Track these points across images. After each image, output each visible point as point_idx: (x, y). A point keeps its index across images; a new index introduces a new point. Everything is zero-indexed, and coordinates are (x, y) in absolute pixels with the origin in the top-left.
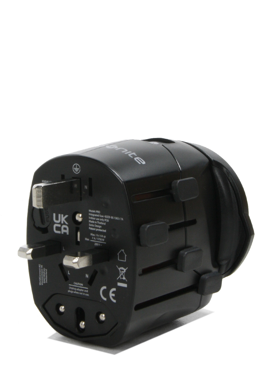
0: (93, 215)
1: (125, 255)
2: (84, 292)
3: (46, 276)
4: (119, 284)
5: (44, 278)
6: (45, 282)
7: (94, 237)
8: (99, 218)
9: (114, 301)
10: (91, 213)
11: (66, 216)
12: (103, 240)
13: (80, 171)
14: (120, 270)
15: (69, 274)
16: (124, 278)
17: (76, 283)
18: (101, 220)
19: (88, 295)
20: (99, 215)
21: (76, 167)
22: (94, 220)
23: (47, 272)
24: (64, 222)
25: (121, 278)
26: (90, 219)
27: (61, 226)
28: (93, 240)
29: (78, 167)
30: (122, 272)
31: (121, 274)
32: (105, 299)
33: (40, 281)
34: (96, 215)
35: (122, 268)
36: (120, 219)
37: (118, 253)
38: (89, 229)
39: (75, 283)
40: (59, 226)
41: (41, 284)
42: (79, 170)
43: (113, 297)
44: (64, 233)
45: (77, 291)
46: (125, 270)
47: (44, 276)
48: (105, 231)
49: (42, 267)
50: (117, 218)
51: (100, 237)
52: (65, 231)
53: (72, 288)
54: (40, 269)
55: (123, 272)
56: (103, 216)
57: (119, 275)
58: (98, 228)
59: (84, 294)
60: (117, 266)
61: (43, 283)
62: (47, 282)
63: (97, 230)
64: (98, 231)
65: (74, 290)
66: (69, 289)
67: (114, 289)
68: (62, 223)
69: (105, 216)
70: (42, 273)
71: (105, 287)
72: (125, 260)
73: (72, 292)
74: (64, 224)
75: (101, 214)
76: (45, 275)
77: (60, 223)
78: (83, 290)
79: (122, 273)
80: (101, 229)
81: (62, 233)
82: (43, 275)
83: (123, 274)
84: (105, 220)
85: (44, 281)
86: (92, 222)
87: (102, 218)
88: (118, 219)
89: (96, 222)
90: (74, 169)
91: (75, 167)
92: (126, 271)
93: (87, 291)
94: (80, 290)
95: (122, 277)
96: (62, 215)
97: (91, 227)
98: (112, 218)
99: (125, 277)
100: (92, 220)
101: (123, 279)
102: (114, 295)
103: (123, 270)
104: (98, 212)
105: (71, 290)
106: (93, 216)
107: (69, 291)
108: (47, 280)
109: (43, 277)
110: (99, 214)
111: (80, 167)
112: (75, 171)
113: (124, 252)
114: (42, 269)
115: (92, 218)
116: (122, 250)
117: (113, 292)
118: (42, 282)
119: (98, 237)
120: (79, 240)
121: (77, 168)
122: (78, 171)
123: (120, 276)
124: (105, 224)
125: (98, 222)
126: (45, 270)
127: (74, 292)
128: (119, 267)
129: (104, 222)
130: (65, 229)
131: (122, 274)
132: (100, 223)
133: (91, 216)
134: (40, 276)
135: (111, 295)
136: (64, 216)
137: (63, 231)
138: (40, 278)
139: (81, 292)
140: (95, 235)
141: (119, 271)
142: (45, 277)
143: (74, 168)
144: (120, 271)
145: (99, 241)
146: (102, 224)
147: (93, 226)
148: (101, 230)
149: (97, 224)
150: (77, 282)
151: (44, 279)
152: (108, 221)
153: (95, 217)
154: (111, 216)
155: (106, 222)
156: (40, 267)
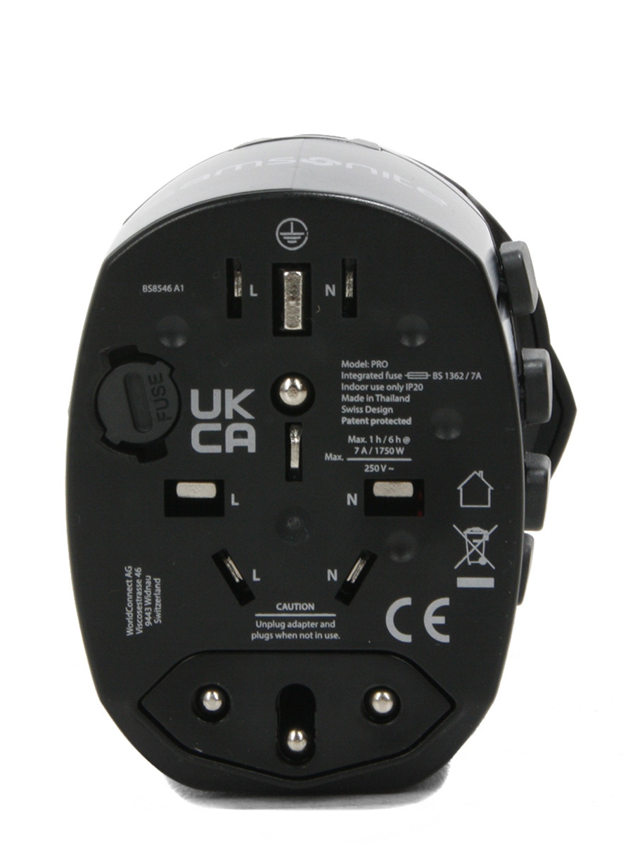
0: (360, 377)
1: (487, 487)
2: (319, 629)
3: (158, 601)
4: (463, 582)
5: (147, 609)
6: (152, 621)
7: (361, 445)
8: (385, 382)
9: (445, 639)
10: (347, 370)
11: (247, 393)
12: (400, 451)
13: (306, 239)
14: (465, 537)
15: (255, 579)
16: (483, 561)
17: (285, 606)
18: (390, 388)
19: (336, 636)
20: (382, 374)
21: (289, 230)
22: (362, 393)
23: (162, 586)
24: (235, 413)
25: (470, 563)
26: (346, 392)
27: (224, 428)
28: (359, 455)
29: (298, 228)
30: (475, 541)
31: (471, 548)
32: (407, 638)
33: (130, 622)
34: (368, 376)
35: (476, 530)
36: (471, 375)
37: (458, 485)
38: (343, 422)
39: (281, 607)
40: (217, 427)
41: (135, 631)
42: (303, 237)
43: (437, 627)
44: (235, 448)
45: (288, 630)
46: (486, 535)
47: (148, 602)
48: (409, 421)
49: (138, 575)
50: (455, 376)
51: (387, 444)
52: (241, 442)
53: (269, 625)
54: (128, 581)
55: (479, 542)
56: (400, 376)
57: (465, 553)
58: (380, 416)
59: (318, 636)
60: (454, 526)
61: (145, 628)
62: (158, 620)
63: (374, 422)
64: (378, 427)
65: (274, 631)
66: (255, 630)
67: (445, 601)
68: (229, 415)
69: (408, 375)
70: (139, 593)
71: (407, 601)
73: (267, 637)
74: (238, 418)
75: (392, 369)
76: (153, 598)
77: (221, 419)
78: (314, 625)
79: (475, 544)
80: (390, 416)
81: (229, 449)
82: (143, 600)
83: (480, 548)
84: (409, 386)
85: (148, 619)
86: (352, 399)
87: (394, 382)
88: (461, 378)
89: (370, 398)
90: (281, 237)
91: (286, 228)
92: (491, 536)
93: (333, 625)
94: (302, 625)
95: (475, 556)
96: (229, 392)
97: (349, 415)
98: (437, 376)
99: (486, 556)
100: (353, 393)
101: (476, 565)
102: (441, 620)
103: (480, 537)
104: (379, 364)
105: (263, 630)
106: (360, 379)
107: (254, 636)
108: (159, 616)
109: (144, 607)
110: (385, 370)
111: (306, 229)
112: (285, 242)
113: (484, 477)
114: (139, 582)
115: (353, 387)
116: (475, 472)
117: (438, 612)
118: (140, 624)
119: (379, 445)
120: (295, 464)
121: (295, 230)
122: (299, 242)
123: (467, 556)
124: (407, 399)
125: (378, 396)
126: (153, 583)
127: (278, 636)
128: (462, 531)
129: (405, 393)
130: (241, 434)
131: (475, 548)
132: (388, 399)
133: (349, 382)
134: (130, 604)
135: (431, 620)
136: (235, 395)
137: (231, 444)
138: (129, 613)
139: (307, 630)
140: (368, 439)
141: (464, 540)
142: (153, 606)
143: (281, 234)
144: (467, 540)
145: (383, 456)
146: (398, 399)
147: (359, 410)
148: (391, 422)
149: (375, 404)
150: (290, 601)
151: (149, 614)
152: (419, 387)
153: (365, 382)
154: (431, 373)
155: (411, 392)
156: (128, 575)
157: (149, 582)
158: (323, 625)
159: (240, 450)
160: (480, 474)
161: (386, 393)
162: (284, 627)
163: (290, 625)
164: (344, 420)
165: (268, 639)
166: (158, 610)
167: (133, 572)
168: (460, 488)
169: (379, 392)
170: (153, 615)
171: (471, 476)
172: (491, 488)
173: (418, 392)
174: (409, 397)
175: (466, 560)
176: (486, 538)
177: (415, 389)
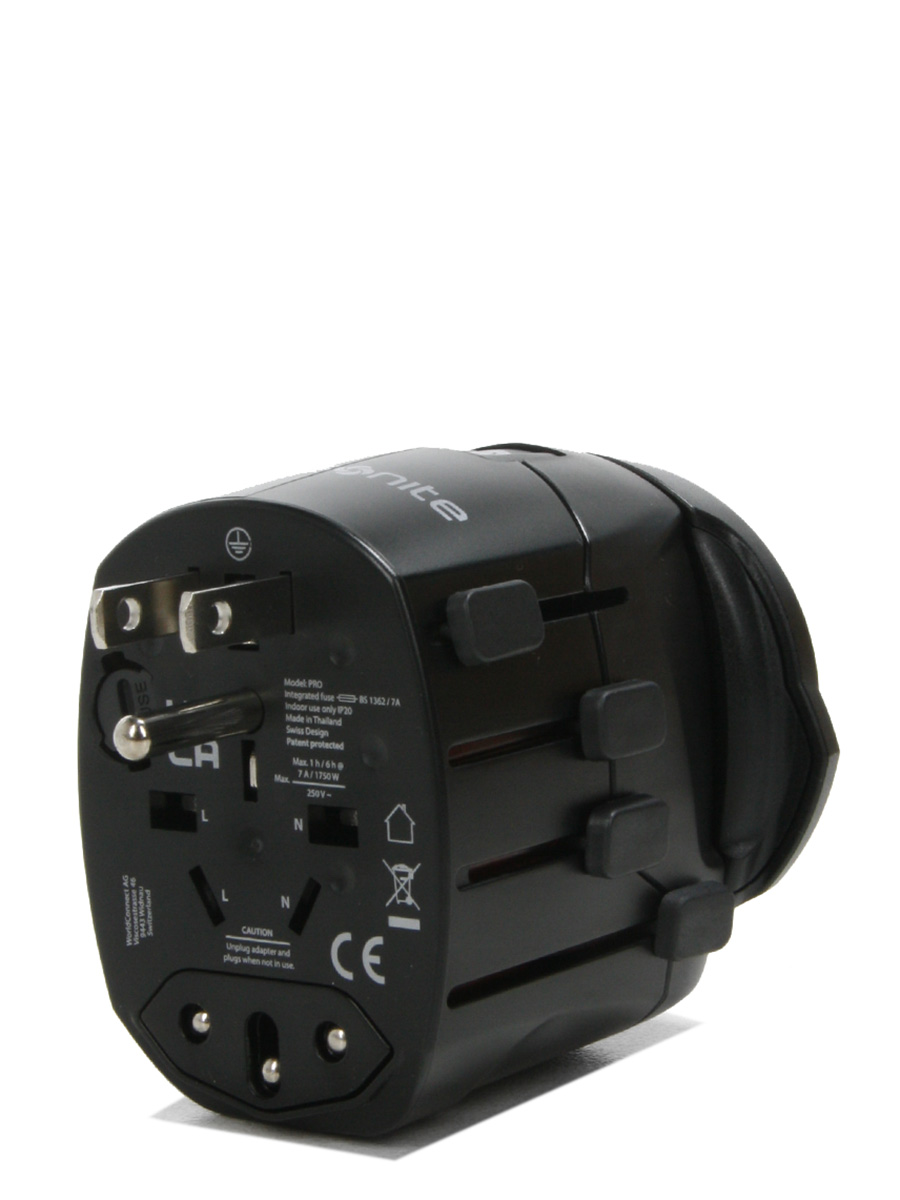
0: (299, 696)
1: (409, 823)
2: (276, 958)
3: (150, 913)
4: (395, 922)
5: (141, 920)
6: (146, 932)
7: (303, 768)
8: (321, 703)
9: (380, 980)
10: (290, 689)
12: (336, 777)
13: (250, 549)
14: (393, 874)
15: (225, 900)
16: (410, 901)
17: (249, 931)
18: (326, 709)
19: (291, 966)
20: (318, 695)
21: (235, 540)
22: (303, 714)
23: (152, 898)
25: (399, 902)
26: (290, 712)
28: (302, 779)
29: (243, 538)
30: (402, 879)
31: (398, 885)
32: (348, 975)
33: (129, 932)
34: (309, 696)
35: (403, 868)
36: (391, 702)
37: (385, 818)
38: (288, 743)
39: (245, 930)
41: (133, 942)
42: (247, 547)
43: (374, 966)
44: (204, 763)
45: (253, 956)
46: (411, 873)
47: (142, 913)
48: (340, 746)
49: (133, 885)
50: (379, 701)
51: (325, 769)
52: (207, 757)
53: (238, 948)
54: (126, 891)
55: (405, 880)
56: (331, 698)
57: (394, 892)
58: (316, 739)
59: (277, 964)
60: (384, 861)
61: (140, 939)
62: (150, 933)
63: (313, 744)
64: (317, 749)
65: (242, 954)
66: (226, 952)
67: (378, 940)
69: (339, 697)
70: (135, 903)
71: (346, 937)
72: (409, 839)
73: (237, 960)
75: (327, 690)
76: (146, 910)
78: (273, 952)
79: (402, 882)
80: (326, 740)
81: (199, 764)
82: (139, 911)
83: (406, 886)
84: (340, 709)
85: (143, 930)
86: (295, 719)
87: (328, 704)
88: (383, 704)
89: (309, 720)
90: (230, 546)
91: (233, 538)
92: (415, 875)
93: (288, 954)
94: (263, 952)
95: (402, 895)
97: (294, 736)
98: (363, 700)
99: (413, 896)
101: (404, 905)
102: (377, 960)
103: (405, 874)
104: (315, 683)
105: (233, 953)
106: (300, 699)
107: (227, 958)
108: (150, 928)
109: (139, 918)
110: (320, 691)
111: (250, 539)
112: (233, 551)
113: (407, 811)
114: (134, 892)
115: (295, 707)
116: (399, 806)
117: (375, 951)
118: (137, 935)
119: (319, 769)
120: (254, 783)
121: (241, 540)
122: (245, 552)
123: (396, 895)
124: (339, 723)
125: (315, 717)
126: (145, 895)
127: (245, 960)
128: (391, 865)
129: (337, 716)
130: (206, 749)
131: (402, 886)
132: (323, 722)
133: (292, 701)
134: (128, 914)
135: (369, 959)
137: (201, 758)
138: (128, 923)
139: (268, 957)
140: (308, 762)
141: (393, 877)
142: (145, 917)
143: (231, 543)
144: (395, 877)
145: (322, 781)
146: (331, 722)
147: (300, 731)
148: (327, 746)
149: (314, 726)
150: (254, 925)
151: (142, 925)
152: (349, 711)
153: (304, 702)
154: (358, 696)
155: (342, 716)
156: (126, 884)
157: (141, 893)
158: (280, 953)
159: (207, 764)
160: (403, 807)
161: (322, 715)
162: (248, 952)
163: (254, 950)
164: (289, 740)
165: (236, 962)
166: (150, 922)
167: (129, 881)
168: (387, 821)
169: (316, 714)
170: (147, 927)
171: (396, 809)
172: (413, 823)
173: (347, 716)
174: (340, 721)
175: (395, 900)
176: (411, 876)
177: (346, 713)
